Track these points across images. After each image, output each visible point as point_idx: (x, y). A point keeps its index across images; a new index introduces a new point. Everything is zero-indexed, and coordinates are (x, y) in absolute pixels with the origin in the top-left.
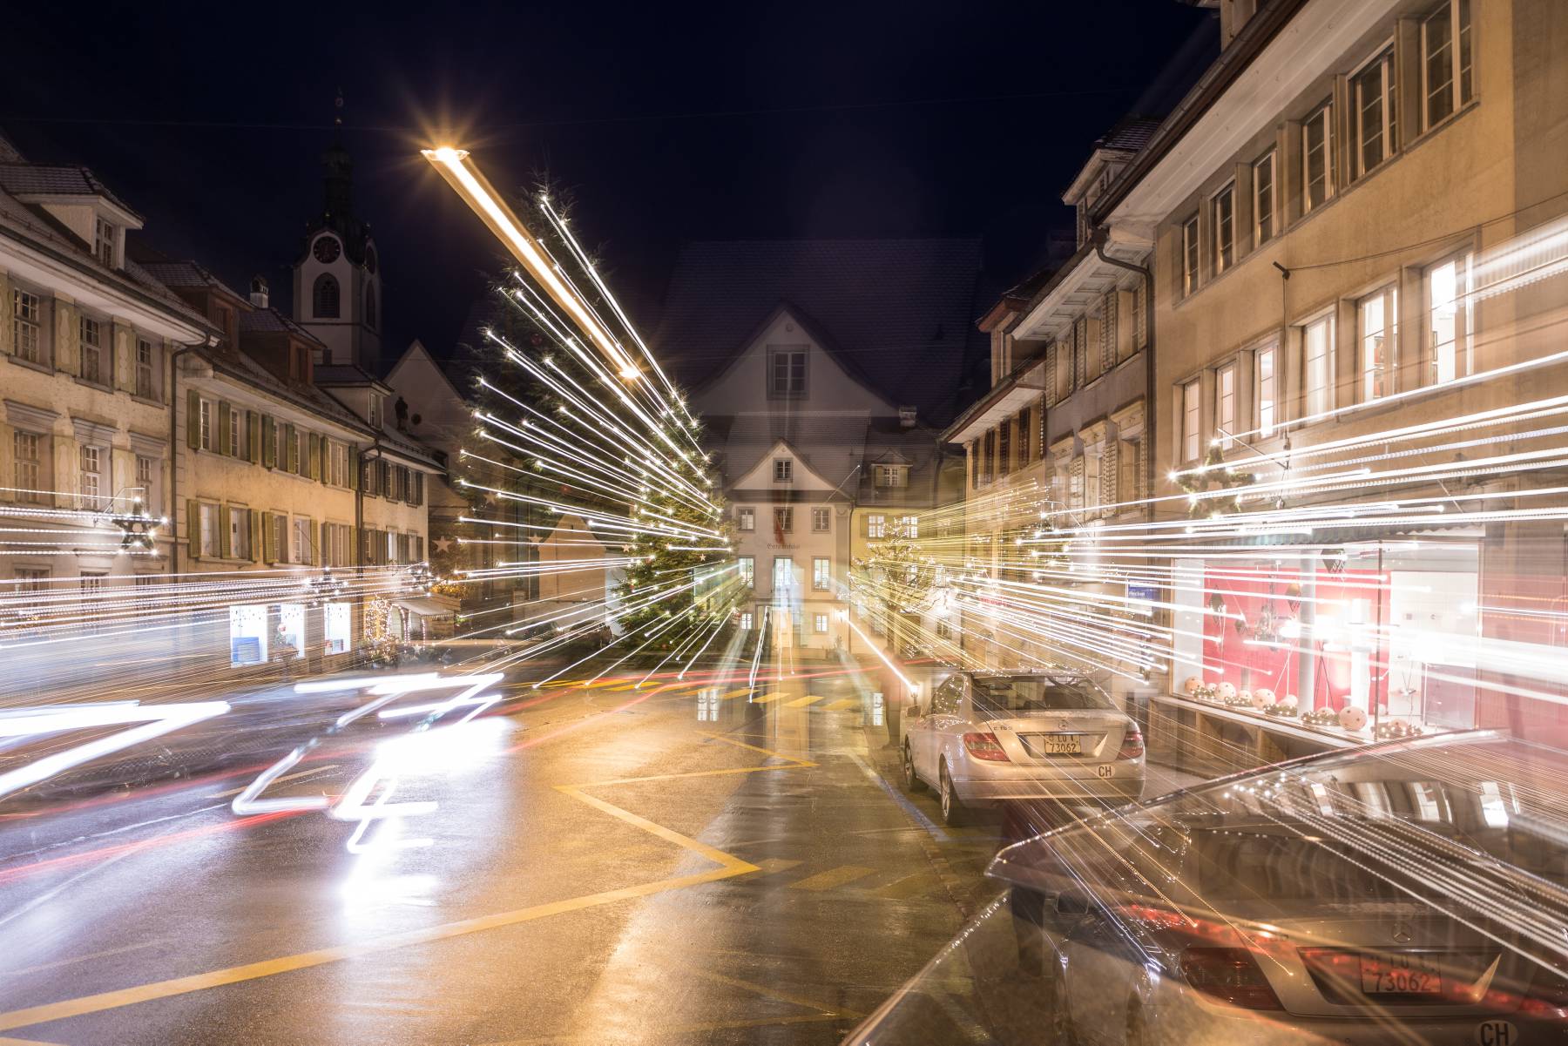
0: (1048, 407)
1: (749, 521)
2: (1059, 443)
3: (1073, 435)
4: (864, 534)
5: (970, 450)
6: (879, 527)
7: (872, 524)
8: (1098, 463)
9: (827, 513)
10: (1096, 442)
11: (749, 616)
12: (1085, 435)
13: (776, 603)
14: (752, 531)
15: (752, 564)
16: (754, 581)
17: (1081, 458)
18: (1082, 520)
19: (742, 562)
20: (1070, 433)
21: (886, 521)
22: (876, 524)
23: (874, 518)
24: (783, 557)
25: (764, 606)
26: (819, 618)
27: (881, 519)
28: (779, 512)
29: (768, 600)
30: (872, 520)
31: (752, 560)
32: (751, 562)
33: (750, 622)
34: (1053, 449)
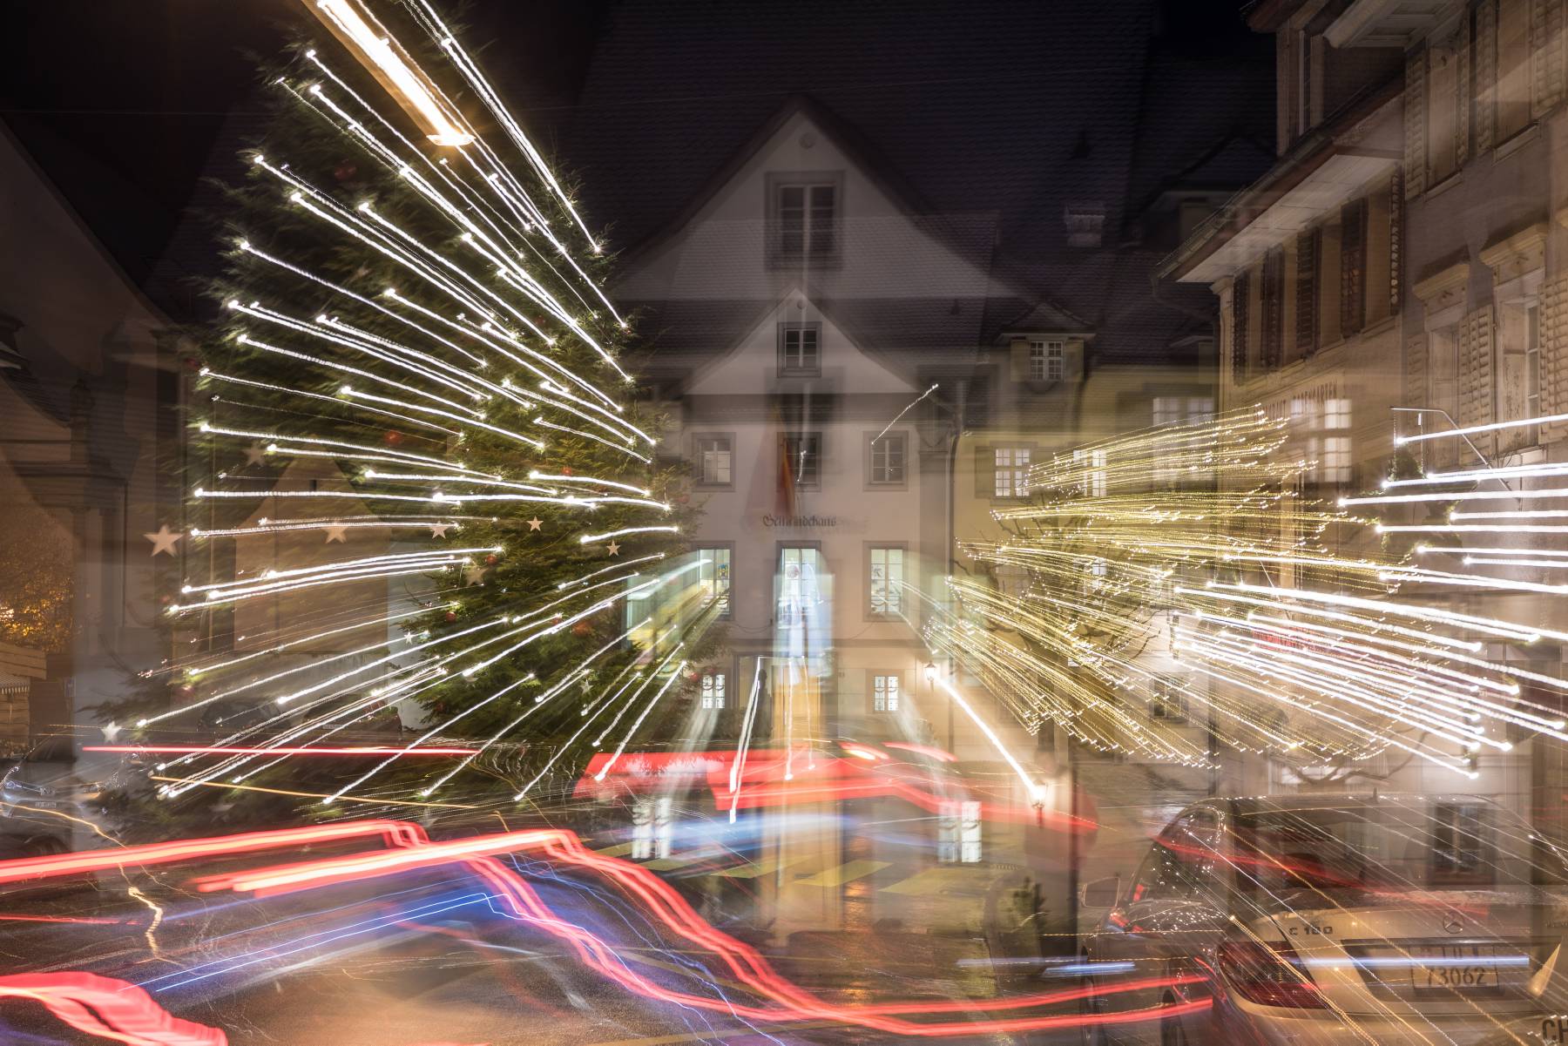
0: (1408, 196)
1: (719, 464)
2: (1434, 278)
3: (1467, 258)
4: (985, 491)
5: (1226, 298)
6: (1019, 475)
7: (1003, 468)
8: (1527, 318)
9: (898, 443)
10: (1522, 273)
11: (721, 679)
12: (1494, 258)
13: (782, 649)
14: (726, 486)
15: (727, 561)
16: (731, 601)
17: (1488, 309)
18: (1491, 451)
19: (703, 560)
20: (1460, 255)
21: (1034, 460)
22: (1012, 468)
23: (1007, 453)
24: (800, 545)
25: (754, 656)
26: (879, 681)
27: (1024, 456)
28: (788, 444)
29: (764, 642)
30: (1001, 457)
31: (727, 552)
32: (725, 556)
33: (721, 694)
34: (1421, 290)
